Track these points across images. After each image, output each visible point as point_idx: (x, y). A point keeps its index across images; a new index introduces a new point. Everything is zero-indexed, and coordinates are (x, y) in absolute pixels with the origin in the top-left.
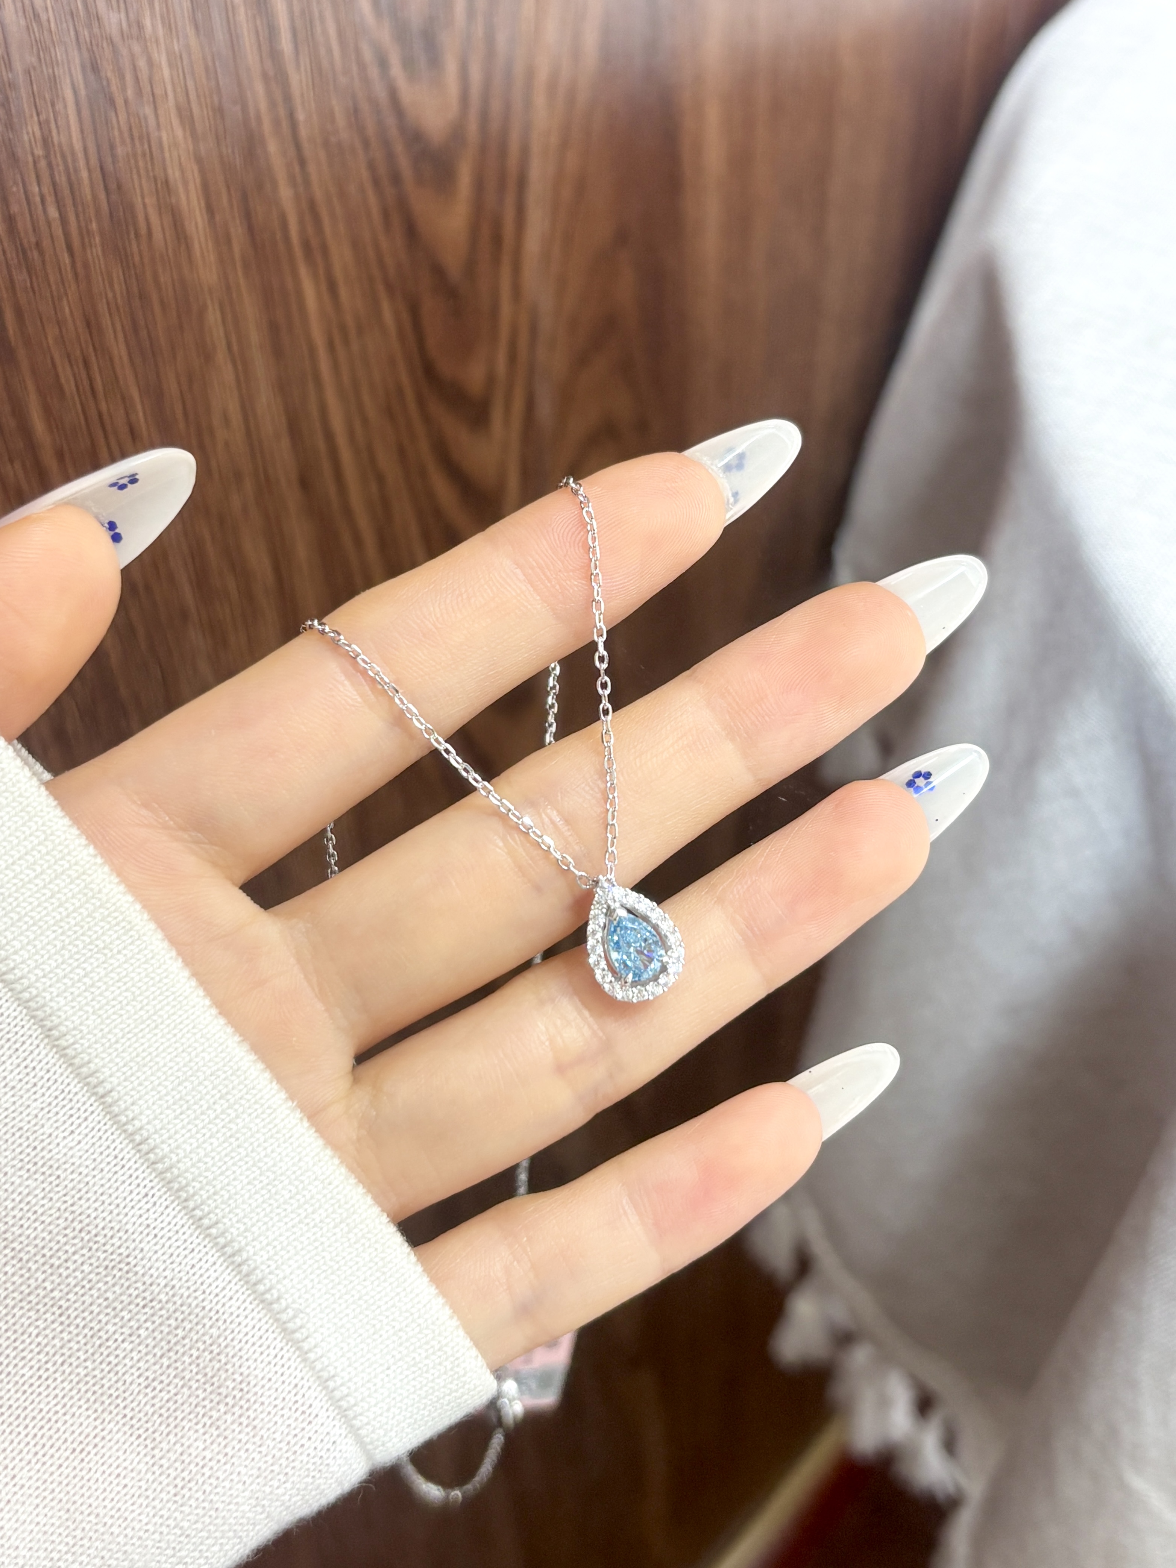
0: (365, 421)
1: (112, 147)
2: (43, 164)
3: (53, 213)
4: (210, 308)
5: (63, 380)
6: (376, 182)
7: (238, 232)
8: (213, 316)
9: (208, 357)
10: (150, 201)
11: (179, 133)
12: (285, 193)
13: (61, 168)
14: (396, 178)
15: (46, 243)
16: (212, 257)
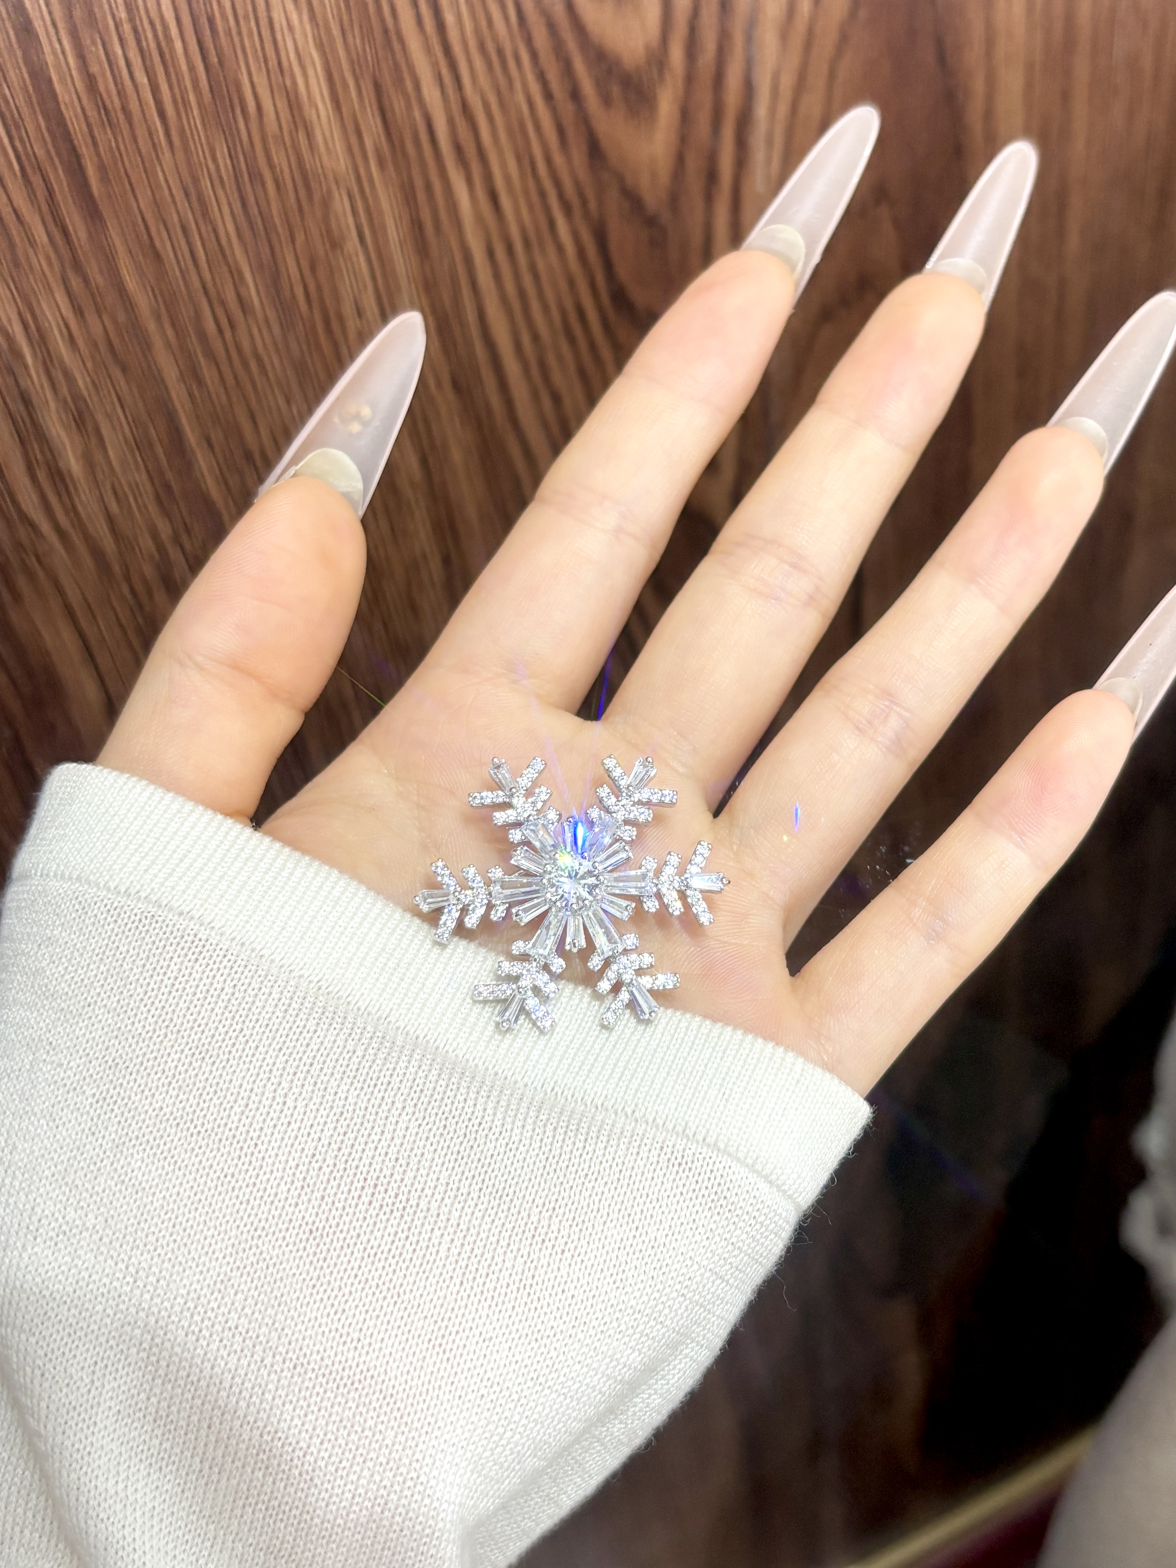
0: (536, 338)
1: (211, 21)
2: (127, 28)
3: (142, 79)
4: (336, 195)
5: (158, 244)
6: (548, 96)
7: (372, 126)
8: (341, 205)
9: (335, 244)
10: (261, 81)
11: (294, 17)
12: (431, 94)
13: (150, 35)
14: (575, 95)
15: (134, 105)
16: (339, 147)
